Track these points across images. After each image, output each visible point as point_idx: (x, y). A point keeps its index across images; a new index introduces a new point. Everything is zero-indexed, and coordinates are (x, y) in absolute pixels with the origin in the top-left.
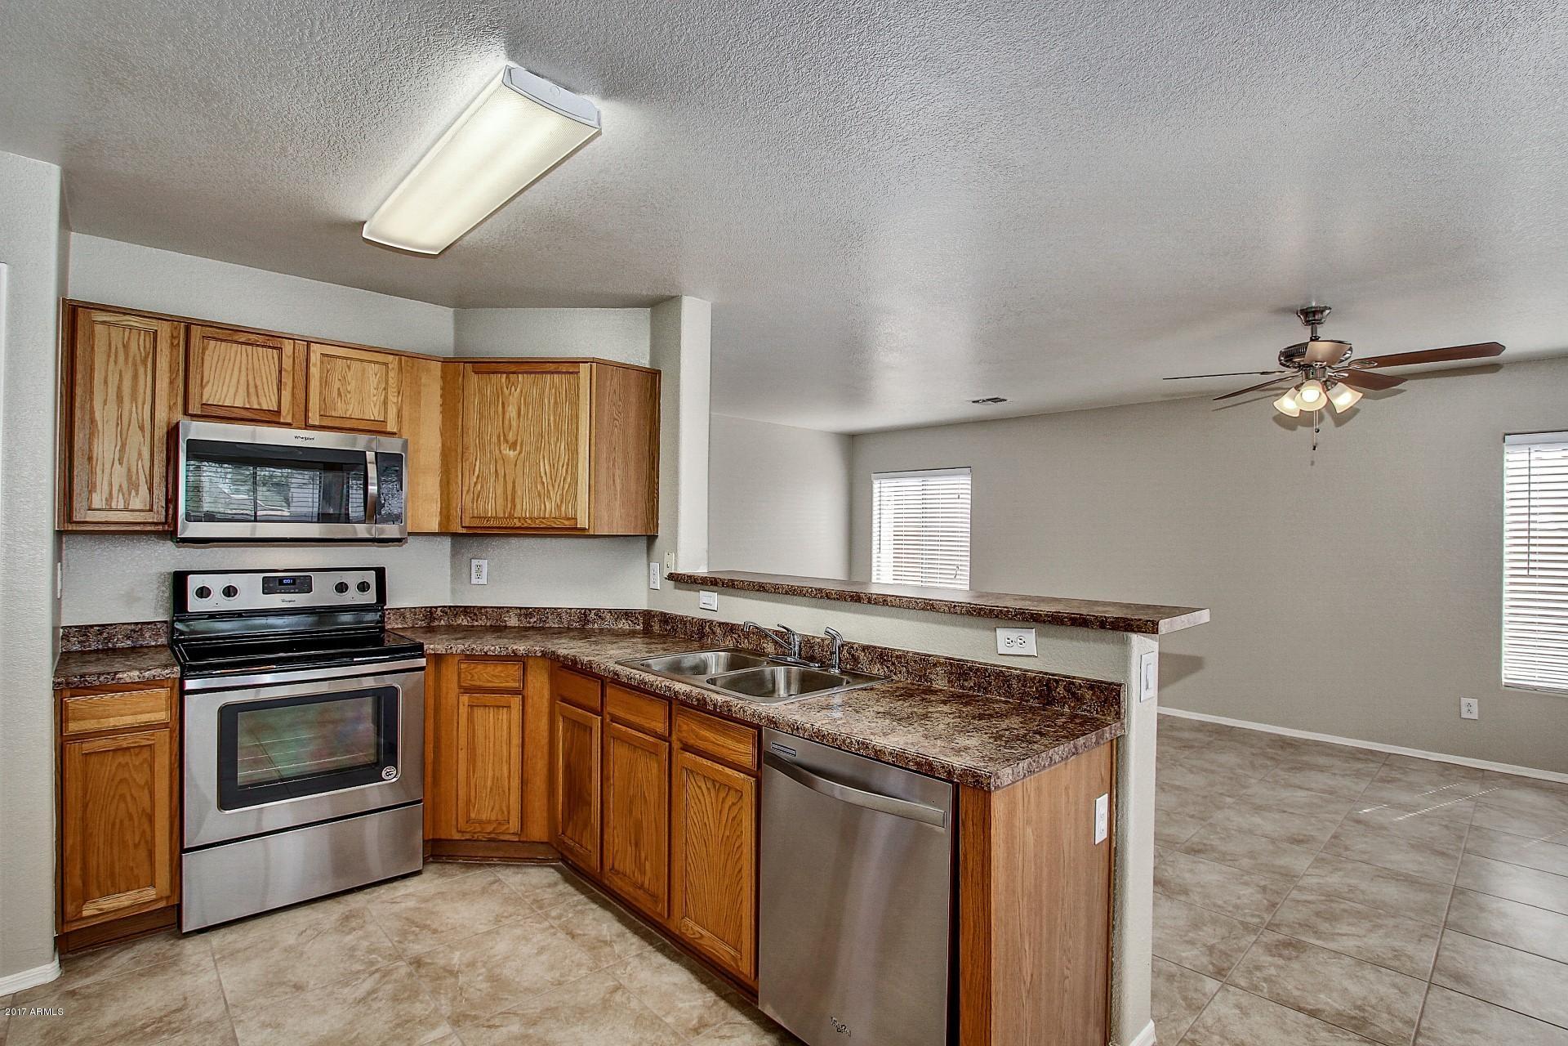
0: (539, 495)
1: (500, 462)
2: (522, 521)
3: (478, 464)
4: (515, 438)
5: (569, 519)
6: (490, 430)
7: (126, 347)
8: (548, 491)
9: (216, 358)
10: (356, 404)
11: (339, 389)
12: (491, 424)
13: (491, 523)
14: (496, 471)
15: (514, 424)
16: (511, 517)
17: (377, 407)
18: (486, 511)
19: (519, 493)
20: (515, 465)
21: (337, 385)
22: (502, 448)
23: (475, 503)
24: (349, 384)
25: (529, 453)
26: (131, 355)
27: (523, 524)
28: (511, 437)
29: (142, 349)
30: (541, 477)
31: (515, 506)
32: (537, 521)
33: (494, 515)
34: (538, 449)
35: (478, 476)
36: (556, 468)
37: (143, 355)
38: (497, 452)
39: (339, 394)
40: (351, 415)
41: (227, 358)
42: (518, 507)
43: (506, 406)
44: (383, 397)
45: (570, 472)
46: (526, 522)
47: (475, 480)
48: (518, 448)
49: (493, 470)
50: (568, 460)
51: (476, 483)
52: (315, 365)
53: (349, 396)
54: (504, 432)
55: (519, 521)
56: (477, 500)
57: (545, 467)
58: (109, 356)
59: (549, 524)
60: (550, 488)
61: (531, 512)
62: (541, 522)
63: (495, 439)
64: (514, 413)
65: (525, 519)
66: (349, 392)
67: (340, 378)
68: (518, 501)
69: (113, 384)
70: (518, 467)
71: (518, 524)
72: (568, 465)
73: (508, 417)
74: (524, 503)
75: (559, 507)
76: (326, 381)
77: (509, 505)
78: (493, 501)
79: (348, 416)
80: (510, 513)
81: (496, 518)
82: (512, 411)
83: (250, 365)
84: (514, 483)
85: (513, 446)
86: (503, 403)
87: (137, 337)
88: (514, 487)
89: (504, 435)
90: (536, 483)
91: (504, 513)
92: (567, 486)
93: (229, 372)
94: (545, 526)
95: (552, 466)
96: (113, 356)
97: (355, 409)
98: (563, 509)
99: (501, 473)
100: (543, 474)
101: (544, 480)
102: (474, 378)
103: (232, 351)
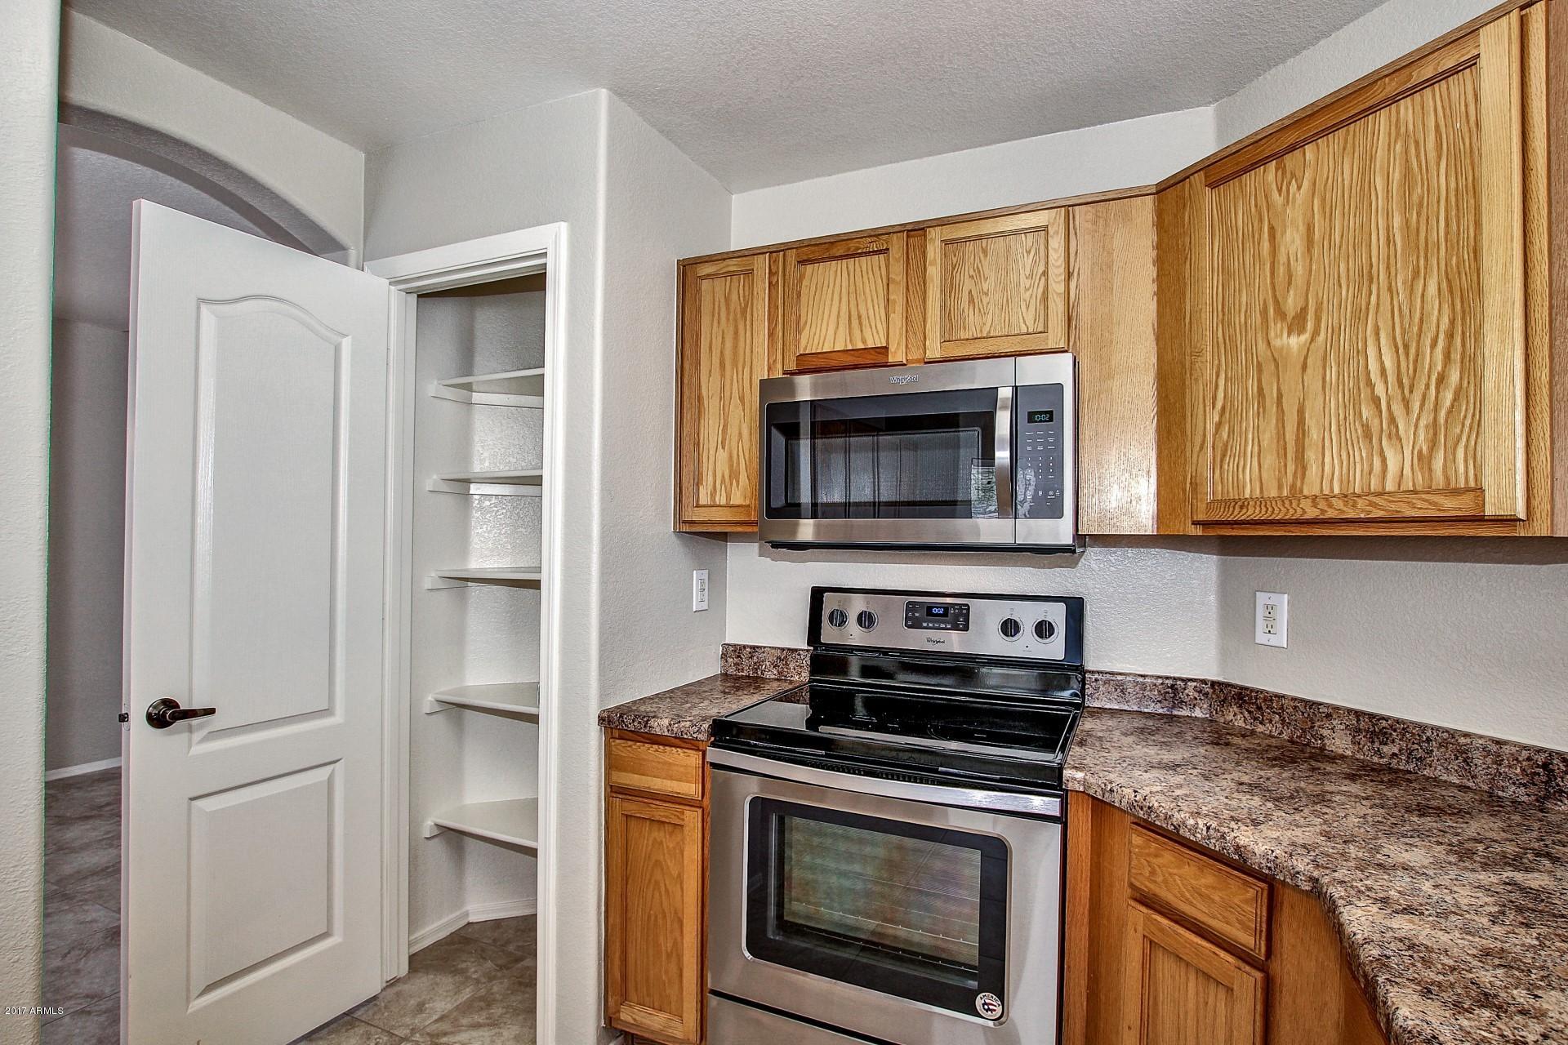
0: (1368, 435)
1: (1268, 368)
2: (1322, 505)
3: (1222, 382)
4: (1301, 304)
5: (1456, 492)
6: (1244, 299)
7: (727, 300)
8: (1392, 420)
9: (813, 288)
10: (997, 311)
11: (970, 292)
12: (1248, 285)
13: (1252, 513)
14: (1260, 389)
15: (1299, 270)
16: (1296, 494)
17: (1032, 308)
18: (1239, 486)
19: (1314, 434)
20: (1304, 367)
21: (968, 285)
22: (1272, 334)
23: (1218, 472)
24: (986, 280)
25: (1336, 331)
26: (732, 309)
27: (1323, 511)
28: (1291, 303)
29: (742, 299)
30: (1370, 385)
31: (1304, 468)
32: (1361, 503)
33: (1257, 493)
34: (1359, 315)
35: (1223, 408)
36: (1412, 351)
37: (743, 305)
38: (1262, 346)
39: (971, 301)
40: (989, 332)
41: (826, 282)
42: (1313, 470)
43: (1278, 236)
44: (1041, 290)
45: (1456, 356)
46: (1330, 506)
47: (1216, 419)
48: (1310, 325)
49: (1252, 386)
50: (1452, 322)
51: (1219, 425)
52: (933, 263)
53: (985, 300)
54: (1275, 296)
55: (1315, 505)
56: (1222, 461)
57: (1381, 357)
58: (713, 316)
59: (1393, 507)
60: (1398, 409)
61: (1346, 481)
62: (1371, 504)
63: (1256, 318)
64: (1298, 242)
65: (1327, 498)
66: (987, 294)
67: (972, 273)
68: (1311, 455)
69: (716, 349)
70: (1309, 371)
71: (1311, 513)
72: (1450, 336)
73: (1282, 258)
74: (1327, 460)
75: (1424, 460)
76: (952, 284)
77: (1291, 468)
78: (1255, 459)
79: (985, 335)
80: (1293, 486)
81: (1262, 501)
82: (1292, 241)
83: (852, 287)
84: (1301, 412)
85: (1297, 324)
86: (1272, 229)
87: (737, 284)
88: (1301, 422)
89: (1276, 302)
90: (1357, 405)
91: (1280, 487)
92: (1448, 397)
93: (828, 303)
94: (1381, 514)
95: (1401, 348)
96: (716, 315)
97: (996, 319)
98: (1438, 464)
99: (1271, 393)
100: (1375, 376)
101: (1380, 390)
102: (1209, 198)
103: (831, 272)
